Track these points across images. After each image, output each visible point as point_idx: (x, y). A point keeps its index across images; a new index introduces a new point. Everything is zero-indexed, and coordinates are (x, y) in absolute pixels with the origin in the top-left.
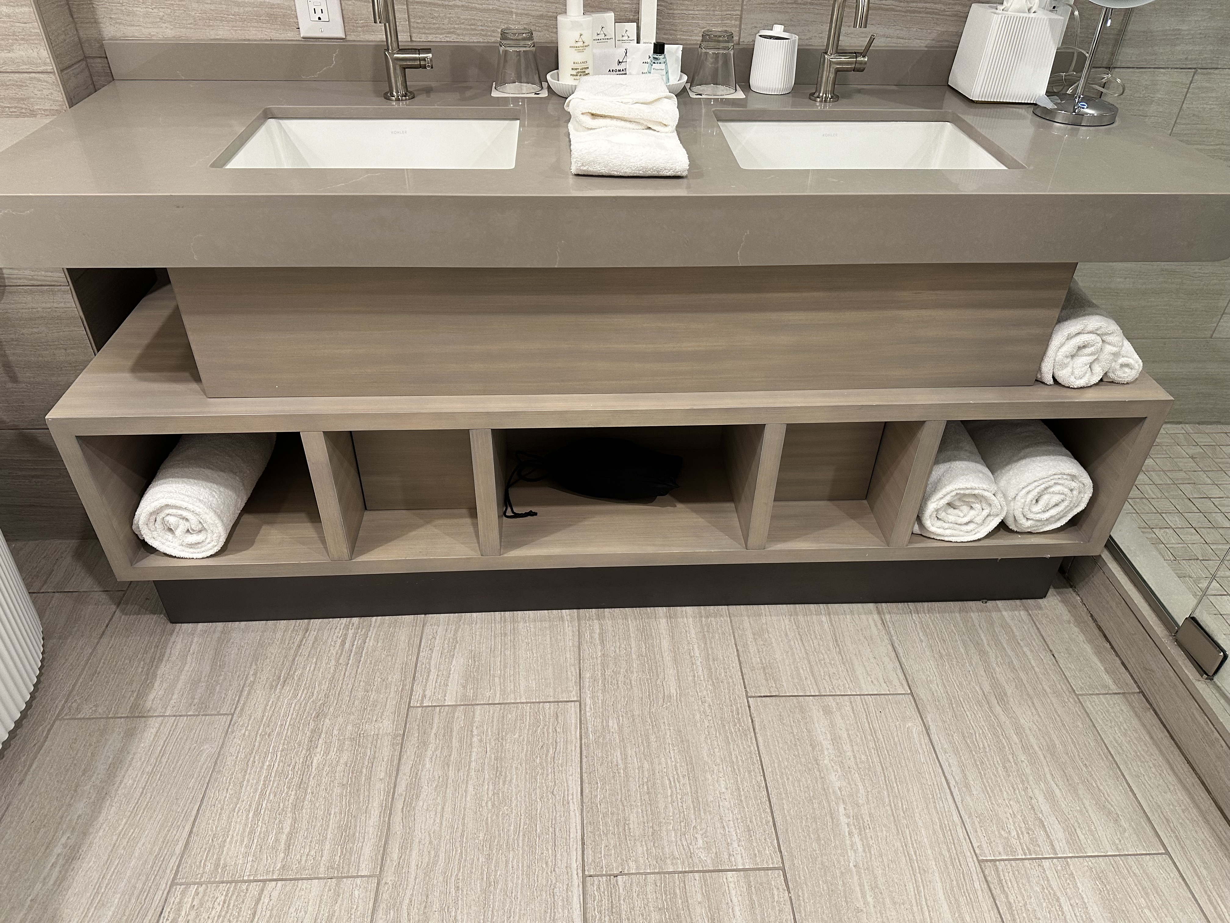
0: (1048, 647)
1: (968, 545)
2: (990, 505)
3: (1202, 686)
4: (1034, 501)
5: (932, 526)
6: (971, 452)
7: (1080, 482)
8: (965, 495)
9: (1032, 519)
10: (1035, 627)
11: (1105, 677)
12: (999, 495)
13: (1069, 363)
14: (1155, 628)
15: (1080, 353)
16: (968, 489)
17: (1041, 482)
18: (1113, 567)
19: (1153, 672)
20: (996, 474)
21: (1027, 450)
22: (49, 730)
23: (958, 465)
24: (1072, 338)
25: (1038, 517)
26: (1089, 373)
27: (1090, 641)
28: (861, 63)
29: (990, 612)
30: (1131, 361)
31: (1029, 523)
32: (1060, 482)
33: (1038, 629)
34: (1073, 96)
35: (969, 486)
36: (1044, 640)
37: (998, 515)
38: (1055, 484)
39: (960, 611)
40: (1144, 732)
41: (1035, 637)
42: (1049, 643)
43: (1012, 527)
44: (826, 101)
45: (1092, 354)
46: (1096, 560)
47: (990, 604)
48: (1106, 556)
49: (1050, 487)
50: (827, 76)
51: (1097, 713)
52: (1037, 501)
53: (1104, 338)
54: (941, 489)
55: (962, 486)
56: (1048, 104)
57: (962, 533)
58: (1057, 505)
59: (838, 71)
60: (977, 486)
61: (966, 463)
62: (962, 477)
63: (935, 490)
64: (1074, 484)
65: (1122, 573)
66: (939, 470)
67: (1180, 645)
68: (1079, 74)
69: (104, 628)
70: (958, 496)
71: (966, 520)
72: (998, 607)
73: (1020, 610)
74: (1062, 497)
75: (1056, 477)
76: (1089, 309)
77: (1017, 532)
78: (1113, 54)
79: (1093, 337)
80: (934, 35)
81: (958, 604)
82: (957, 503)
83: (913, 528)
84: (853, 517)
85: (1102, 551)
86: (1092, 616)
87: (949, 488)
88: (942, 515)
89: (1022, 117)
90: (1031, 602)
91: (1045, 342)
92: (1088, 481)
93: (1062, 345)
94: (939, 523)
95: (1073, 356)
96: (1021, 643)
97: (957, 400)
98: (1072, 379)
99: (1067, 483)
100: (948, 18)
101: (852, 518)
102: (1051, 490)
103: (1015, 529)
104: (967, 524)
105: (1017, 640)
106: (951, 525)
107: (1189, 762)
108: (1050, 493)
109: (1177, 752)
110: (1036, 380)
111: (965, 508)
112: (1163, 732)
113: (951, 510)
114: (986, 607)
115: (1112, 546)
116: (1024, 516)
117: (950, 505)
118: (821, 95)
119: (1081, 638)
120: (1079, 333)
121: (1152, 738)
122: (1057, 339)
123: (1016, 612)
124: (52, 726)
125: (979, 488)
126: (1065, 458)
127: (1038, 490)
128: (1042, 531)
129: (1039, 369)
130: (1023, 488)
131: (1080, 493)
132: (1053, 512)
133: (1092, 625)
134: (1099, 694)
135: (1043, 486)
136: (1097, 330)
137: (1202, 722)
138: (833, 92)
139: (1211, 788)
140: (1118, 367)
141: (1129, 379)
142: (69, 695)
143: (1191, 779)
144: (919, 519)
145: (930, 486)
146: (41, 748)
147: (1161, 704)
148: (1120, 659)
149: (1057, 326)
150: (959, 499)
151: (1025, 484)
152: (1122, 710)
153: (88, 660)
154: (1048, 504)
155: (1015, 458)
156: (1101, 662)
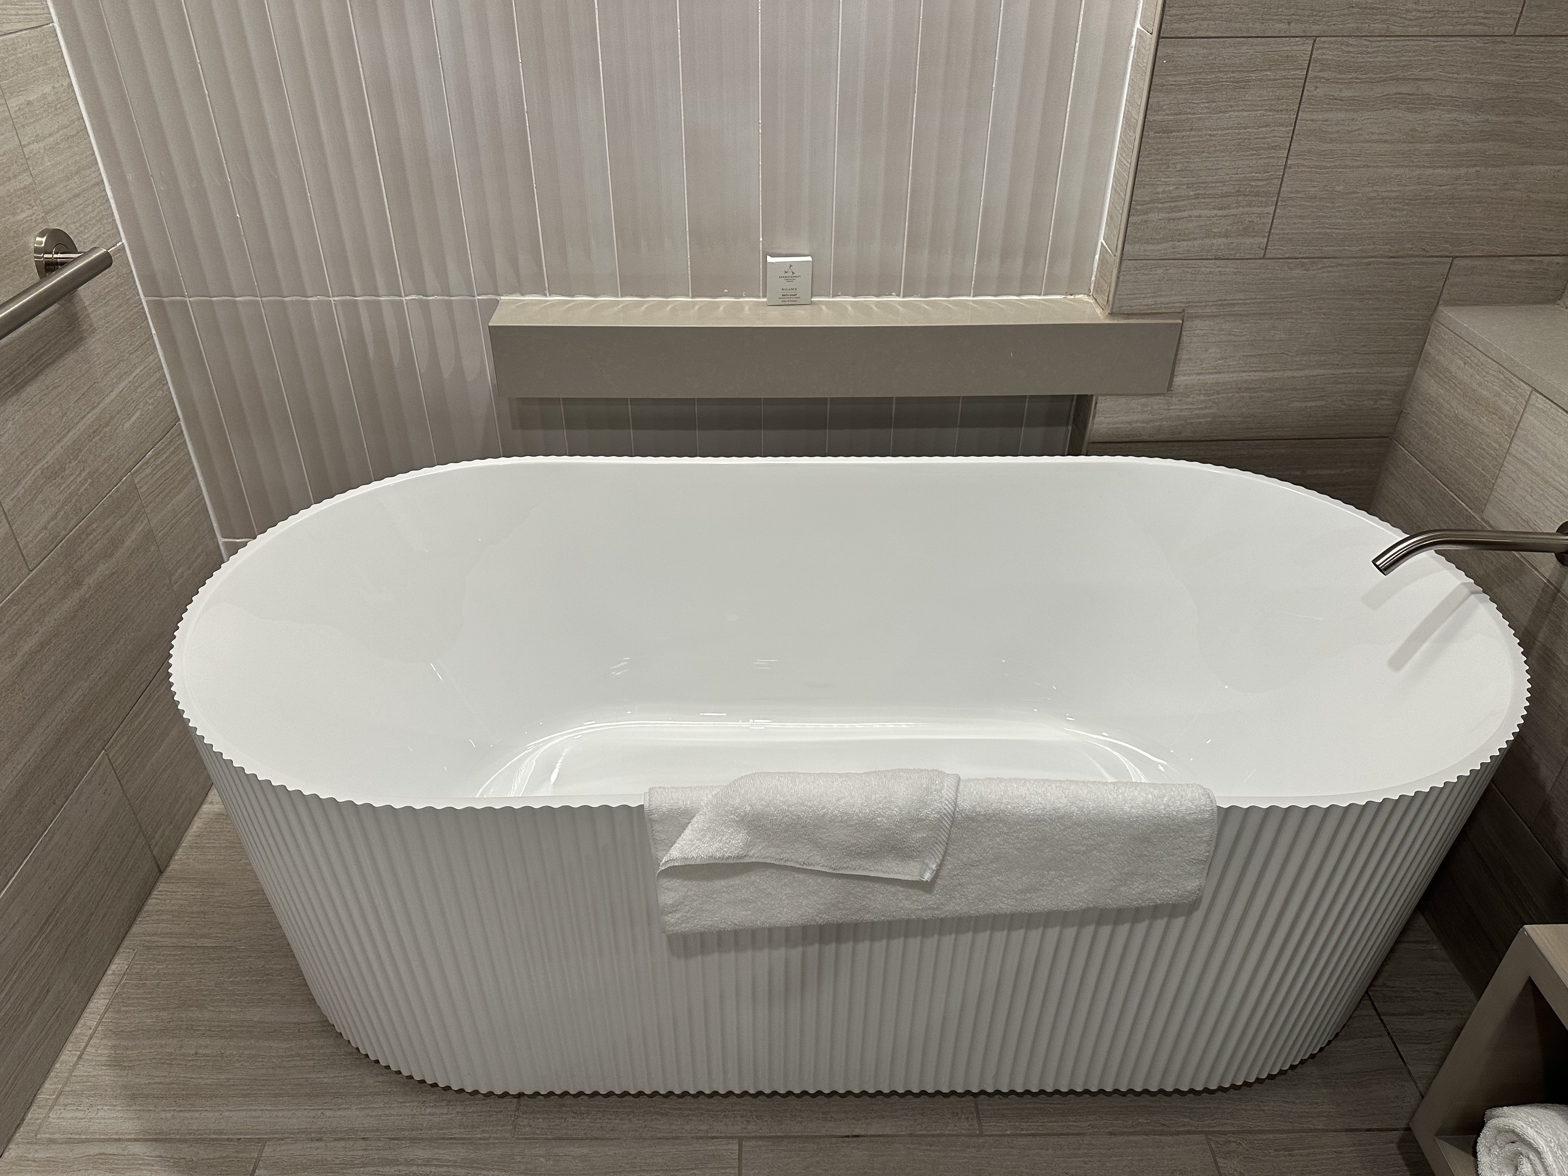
22: (1189, 1132)
69: (1364, 1127)
124: (1195, 1133)
142: (1243, 1132)
146: (1162, 1134)
153: (1305, 1131)
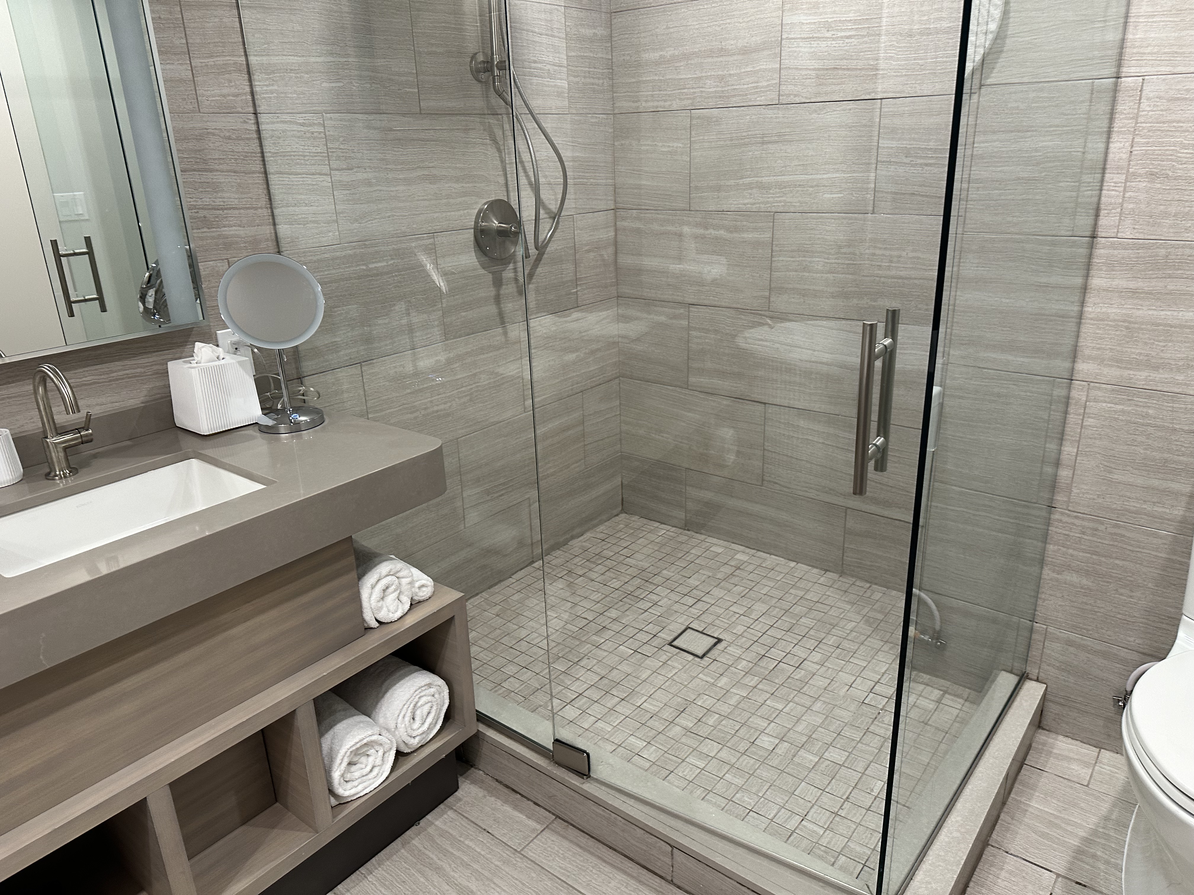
0: (481, 828)
1: (381, 787)
2: (381, 745)
3: (588, 787)
4: (412, 720)
5: (345, 791)
6: (344, 710)
7: (436, 686)
8: (357, 749)
9: (417, 735)
10: (464, 819)
11: (529, 823)
12: (384, 733)
13: (382, 605)
14: (539, 763)
15: (386, 593)
16: (358, 743)
17: (408, 703)
18: (491, 734)
19: (555, 796)
20: (373, 716)
21: (386, 684)
23: (340, 727)
24: (375, 586)
25: (421, 731)
26: (400, 605)
27: (506, 802)
28: (86, 435)
29: (426, 830)
30: (423, 582)
31: (417, 739)
32: (422, 694)
33: (467, 818)
34: (284, 409)
35: (357, 740)
36: (476, 824)
37: (391, 749)
38: (420, 698)
39: (403, 846)
40: (574, 847)
41: (469, 827)
42: (480, 824)
43: (406, 750)
44: (65, 477)
45: (395, 591)
46: (477, 736)
47: (423, 822)
48: (482, 728)
49: (417, 703)
50: (57, 456)
51: (539, 856)
52: (413, 719)
53: (397, 575)
54: (337, 755)
55: (353, 743)
56: (267, 421)
57: (372, 781)
58: (429, 713)
59: (65, 449)
60: (363, 736)
61: (345, 722)
62: (348, 736)
63: (332, 760)
64: (432, 690)
65: (498, 734)
66: (326, 741)
67: (560, 764)
68: (280, 392)
70: (353, 754)
71: (369, 768)
72: (430, 821)
73: (447, 812)
74: (430, 704)
75: (417, 693)
76: (377, 559)
77: (412, 752)
78: (297, 368)
79: (389, 578)
80: (145, 393)
81: (399, 841)
82: (355, 759)
83: (330, 802)
84: (273, 826)
85: (477, 726)
86: (497, 780)
87: (342, 752)
88: (348, 776)
89: (252, 438)
90: (451, 800)
91: (357, 598)
92: (441, 682)
93: (371, 595)
94: (349, 785)
95: (383, 599)
96: (462, 839)
97: (313, 678)
98: (391, 615)
99: (427, 692)
100: (150, 377)
101: (273, 828)
102: (419, 704)
103: (409, 751)
104: (371, 771)
105: (457, 839)
106: (359, 780)
107: (610, 848)
108: (419, 707)
109: (601, 846)
110: (365, 629)
111: (363, 759)
112: (585, 837)
113: (354, 768)
114: (421, 827)
115: (481, 718)
116: (411, 737)
117: (350, 764)
118: (58, 473)
119: (499, 803)
120: (378, 580)
121: (581, 847)
122: (365, 594)
123: (445, 816)
125: (366, 737)
126: (415, 674)
127: (410, 710)
128: (429, 739)
129: (364, 620)
130: (399, 716)
131: (440, 694)
132: (429, 720)
133: (500, 787)
134: (532, 840)
135: (412, 706)
136: (390, 572)
137: (602, 813)
138: (69, 467)
139: (631, 855)
140: (417, 590)
141: (429, 594)
143: (618, 859)
144: (331, 792)
145: (326, 758)
147: (572, 816)
148: (532, 801)
149: (360, 583)
150: (355, 755)
151: (398, 711)
152: (553, 841)
154: (423, 716)
155: (381, 695)
156: (521, 812)
